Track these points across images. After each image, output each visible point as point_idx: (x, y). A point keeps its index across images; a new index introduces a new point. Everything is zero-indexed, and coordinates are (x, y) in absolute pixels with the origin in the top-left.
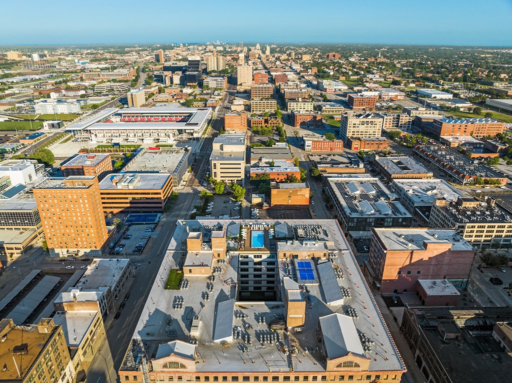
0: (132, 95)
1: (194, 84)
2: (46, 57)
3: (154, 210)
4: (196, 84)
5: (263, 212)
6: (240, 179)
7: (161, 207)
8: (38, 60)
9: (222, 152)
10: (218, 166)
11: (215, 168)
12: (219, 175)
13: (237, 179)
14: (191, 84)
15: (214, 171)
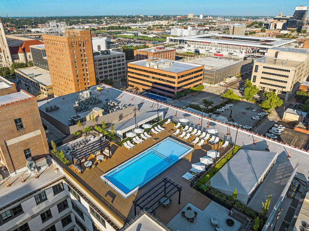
0: (234, 27)
1: (293, 29)
2: (207, 17)
3: (168, 94)
4: (296, 29)
5: (290, 134)
6: (284, 90)
7: (173, 93)
8: (202, 18)
9: (276, 58)
10: (261, 69)
11: (256, 71)
12: (258, 80)
13: (281, 89)
14: (291, 29)
15: (254, 74)
